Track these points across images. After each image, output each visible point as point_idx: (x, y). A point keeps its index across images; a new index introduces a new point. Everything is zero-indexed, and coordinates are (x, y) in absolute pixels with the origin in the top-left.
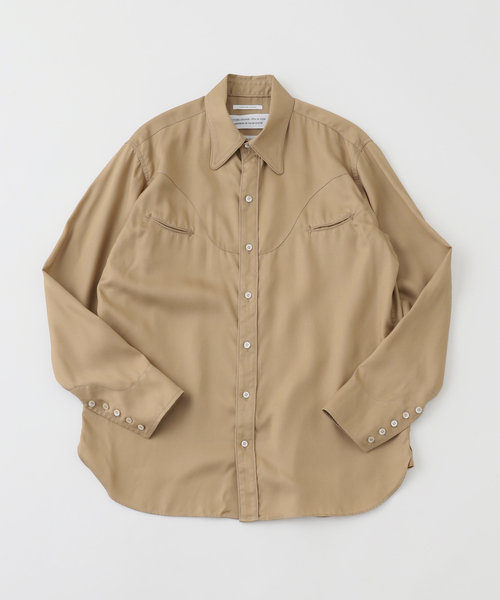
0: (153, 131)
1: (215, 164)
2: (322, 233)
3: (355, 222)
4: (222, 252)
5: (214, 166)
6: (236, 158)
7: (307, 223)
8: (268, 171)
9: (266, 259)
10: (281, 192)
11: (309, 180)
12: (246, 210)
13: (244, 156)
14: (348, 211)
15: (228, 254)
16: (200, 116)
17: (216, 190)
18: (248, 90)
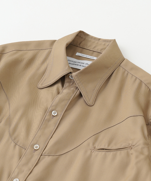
0: (7, 51)
1: (42, 84)
2: (102, 153)
3: (132, 151)
4: (13, 144)
5: (40, 86)
6: (59, 85)
7: (94, 144)
8: (81, 101)
9: (47, 160)
10: (83, 118)
11: (111, 116)
12: (49, 120)
13: (66, 84)
14: (130, 142)
15: (17, 147)
16: (47, 51)
17: (33, 102)
18: (93, 46)
